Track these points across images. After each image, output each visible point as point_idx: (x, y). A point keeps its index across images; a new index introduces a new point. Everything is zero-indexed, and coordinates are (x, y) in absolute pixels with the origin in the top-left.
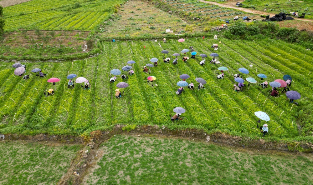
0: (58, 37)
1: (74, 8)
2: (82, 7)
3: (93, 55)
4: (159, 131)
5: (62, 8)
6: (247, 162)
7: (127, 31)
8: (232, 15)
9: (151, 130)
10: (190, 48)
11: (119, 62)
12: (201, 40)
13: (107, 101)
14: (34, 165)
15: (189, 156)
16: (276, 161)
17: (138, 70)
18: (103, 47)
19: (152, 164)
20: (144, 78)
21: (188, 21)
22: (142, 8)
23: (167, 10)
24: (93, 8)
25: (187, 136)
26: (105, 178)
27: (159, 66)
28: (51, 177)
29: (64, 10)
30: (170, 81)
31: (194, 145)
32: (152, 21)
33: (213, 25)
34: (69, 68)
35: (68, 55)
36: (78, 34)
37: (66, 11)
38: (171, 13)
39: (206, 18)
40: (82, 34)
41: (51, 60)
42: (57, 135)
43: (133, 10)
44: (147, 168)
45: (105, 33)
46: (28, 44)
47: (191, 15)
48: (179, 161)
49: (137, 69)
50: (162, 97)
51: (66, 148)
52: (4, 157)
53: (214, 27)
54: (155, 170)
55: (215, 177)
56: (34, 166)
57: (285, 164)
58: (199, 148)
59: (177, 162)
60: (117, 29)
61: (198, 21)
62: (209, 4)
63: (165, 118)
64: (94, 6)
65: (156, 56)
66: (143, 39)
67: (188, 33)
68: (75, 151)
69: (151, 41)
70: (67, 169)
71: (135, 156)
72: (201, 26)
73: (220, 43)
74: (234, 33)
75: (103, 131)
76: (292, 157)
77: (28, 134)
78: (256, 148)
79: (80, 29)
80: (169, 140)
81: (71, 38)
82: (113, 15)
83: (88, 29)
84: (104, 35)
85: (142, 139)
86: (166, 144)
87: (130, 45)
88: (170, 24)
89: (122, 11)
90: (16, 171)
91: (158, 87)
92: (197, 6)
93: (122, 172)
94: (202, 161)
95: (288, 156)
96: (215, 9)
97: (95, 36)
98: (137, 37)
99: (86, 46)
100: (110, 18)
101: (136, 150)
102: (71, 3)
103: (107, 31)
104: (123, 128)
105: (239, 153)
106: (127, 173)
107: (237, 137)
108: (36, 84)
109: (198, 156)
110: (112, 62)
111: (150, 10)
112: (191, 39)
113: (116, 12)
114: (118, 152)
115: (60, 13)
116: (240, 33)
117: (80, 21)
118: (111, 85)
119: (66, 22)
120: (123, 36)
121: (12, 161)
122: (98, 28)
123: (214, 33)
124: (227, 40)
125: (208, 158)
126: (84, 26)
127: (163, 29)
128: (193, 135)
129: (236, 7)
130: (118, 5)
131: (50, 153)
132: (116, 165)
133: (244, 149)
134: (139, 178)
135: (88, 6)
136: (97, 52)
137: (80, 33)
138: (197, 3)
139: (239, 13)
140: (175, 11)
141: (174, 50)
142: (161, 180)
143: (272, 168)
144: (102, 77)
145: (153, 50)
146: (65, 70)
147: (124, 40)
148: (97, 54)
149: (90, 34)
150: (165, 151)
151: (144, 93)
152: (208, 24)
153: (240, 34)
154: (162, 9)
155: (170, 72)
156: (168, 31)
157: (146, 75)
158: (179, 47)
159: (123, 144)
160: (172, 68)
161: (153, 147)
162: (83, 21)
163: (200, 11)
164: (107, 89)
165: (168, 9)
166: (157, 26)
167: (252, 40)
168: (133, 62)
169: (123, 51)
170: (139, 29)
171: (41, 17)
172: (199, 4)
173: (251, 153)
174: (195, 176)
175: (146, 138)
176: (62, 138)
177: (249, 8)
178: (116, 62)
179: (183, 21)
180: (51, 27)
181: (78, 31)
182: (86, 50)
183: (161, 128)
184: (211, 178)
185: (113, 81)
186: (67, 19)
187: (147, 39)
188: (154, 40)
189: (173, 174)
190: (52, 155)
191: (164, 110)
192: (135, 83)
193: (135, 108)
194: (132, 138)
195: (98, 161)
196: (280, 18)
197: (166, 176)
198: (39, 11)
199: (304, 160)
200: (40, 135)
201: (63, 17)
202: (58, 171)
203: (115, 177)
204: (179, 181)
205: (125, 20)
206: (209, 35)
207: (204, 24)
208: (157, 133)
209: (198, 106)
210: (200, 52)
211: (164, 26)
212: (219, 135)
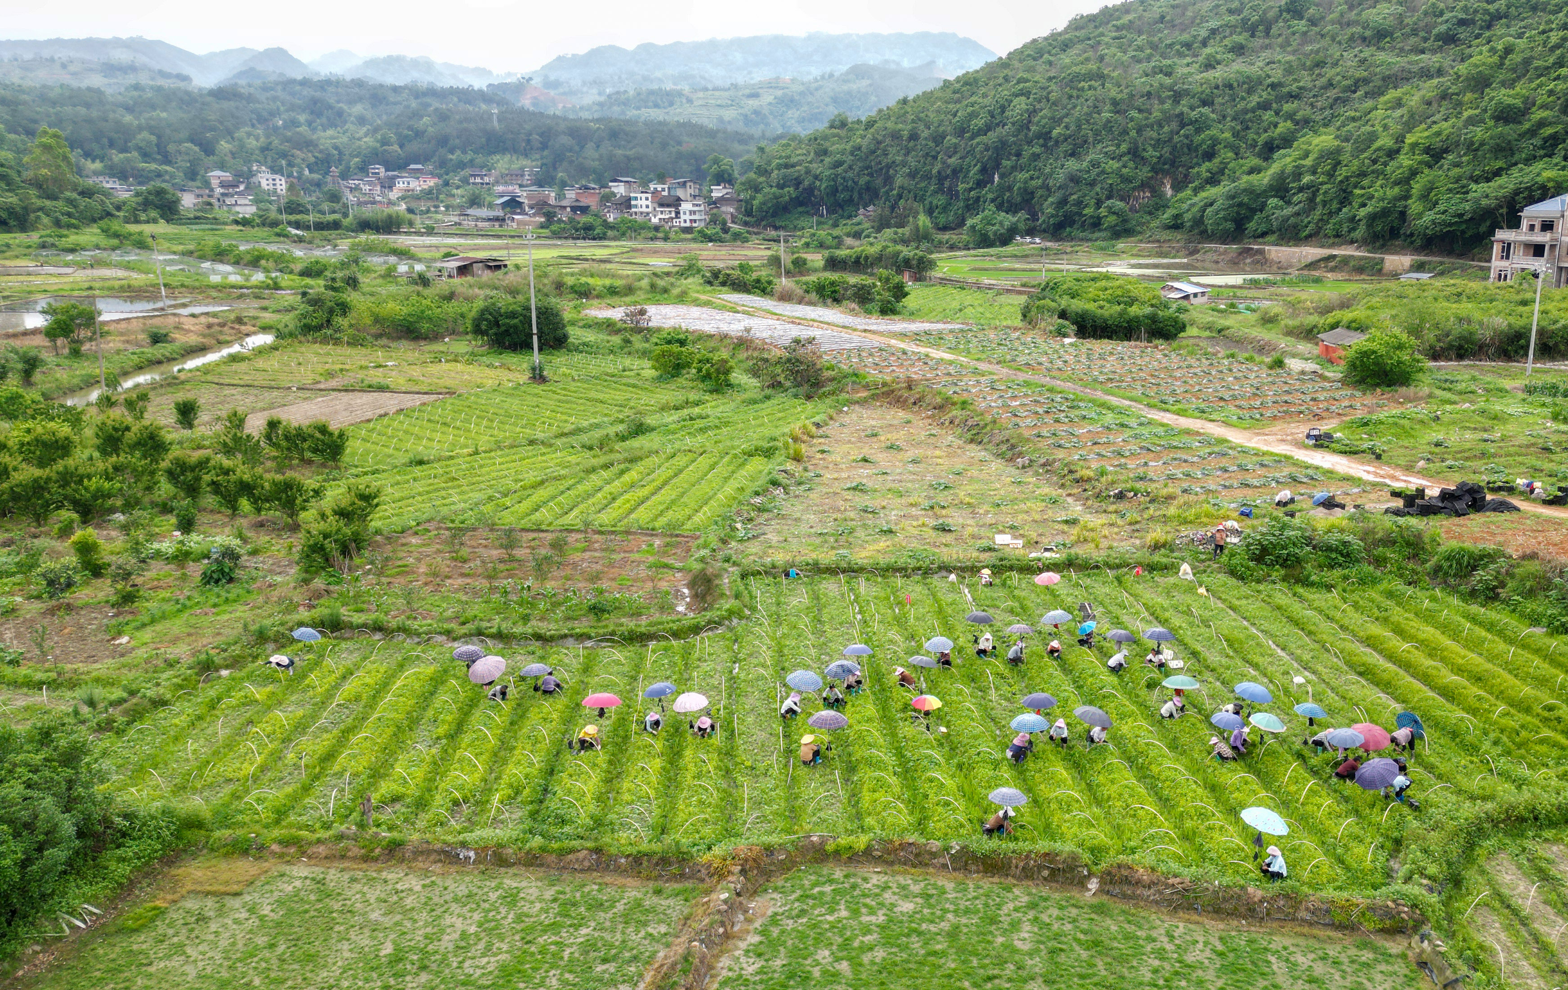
0: (577, 556)
1: (623, 439)
2: (654, 434)
3: (719, 624)
4: (942, 860)
5: (571, 433)
6: (1200, 946)
7: (843, 538)
8: (1274, 484)
9: (917, 855)
10: (1082, 608)
11: (813, 652)
12: (1129, 579)
13: (775, 772)
14: (577, 927)
15: (1027, 927)
16: (1285, 948)
17: (879, 680)
18: (752, 597)
19: (914, 938)
20: (900, 705)
21: (1090, 503)
22: (907, 441)
23: (1009, 454)
24: (700, 438)
25: (1027, 877)
26: (779, 963)
27: (958, 666)
28: (627, 955)
29: (583, 446)
30: (992, 720)
31: (1046, 900)
32: (942, 498)
33: (1186, 522)
34: (638, 668)
35: (629, 624)
36: (651, 545)
37: (591, 448)
38: (1024, 467)
39: (1164, 492)
40: (667, 545)
41: (571, 640)
42: (628, 856)
43: (866, 451)
44: (899, 946)
45: (756, 542)
46: (469, 581)
47: (1103, 479)
48: (995, 936)
49: (878, 677)
50: (960, 766)
51: (658, 892)
52: (486, 906)
53: (1187, 531)
54: (923, 952)
55: (1095, 975)
56: (576, 930)
57: (1312, 956)
58: (1061, 908)
59: (990, 938)
60: (804, 528)
61: (1128, 505)
62: (1188, 432)
63: (962, 826)
64: (702, 430)
65: (949, 630)
66: (905, 569)
67: (1081, 551)
68: (686, 900)
69: (936, 577)
70: (670, 939)
71: (865, 919)
72: (1137, 527)
73: (1201, 596)
74: (1259, 559)
75: (769, 850)
76: (1341, 940)
77: (543, 849)
78: (1233, 914)
79: (657, 524)
80: (971, 886)
81: (625, 560)
82: (785, 472)
83: (689, 525)
84: (754, 550)
85: (884, 878)
86: (960, 895)
87: (852, 590)
88: (1017, 512)
89: (823, 452)
90: (529, 938)
91: (947, 736)
92: (1136, 437)
93: (827, 953)
94: (1063, 939)
95: (1329, 938)
96: (1210, 454)
97: (720, 555)
98: (883, 561)
99: (686, 591)
100: (775, 483)
101: (866, 906)
102: (606, 415)
103: (762, 538)
104: (830, 847)
105: (1181, 925)
106: (840, 955)
107: (1178, 880)
108: (534, 716)
109: (1056, 927)
110: (786, 651)
111: (938, 453)
112: (1089, 576)
113: (797, 459)
114: (813, 907)
115: (569, 458)
116: (1286, 560)
117: (653, 494)
118: (786, 726)
119: (600, 495)
120: (827, 557)
121: (511, 916)
122: (726, 521)
123: (1186, 554)
124: (1233, 581)
125: (1083, 932)
126: (671, 512)
127: (983, 532)
128: (1046, 873)
129: (1306, 447)
130: (805, 427)
131: (613, 902)
132: (808, 936)
133: (1200, 915)
134: (875, 968)
135: (681, 429)
136: (731, 613)
137: (657, 542)
138: (1141, 424)
139: (1307, 476)
140: (1042, 461)
141: (1017, 615)
142: (939, 973)
143: (1268, 962)
144: (753, 700)
145: (940, 611)
146: (624, 675)
147: (832, 571)
148: (731, 620)
149: (698, 548)
150: (955, 911)
151: (899, 753)
152: (1165, 520)
153: (1284, 562)
154: (990, 446)
155: (997, 689)
156: (1002, 539)
157: (911, 696)
158: (1038, 605)
159: (828, 888)
160: (1003, 677)
161: (919, 900)
162: (667, 494)
163: (1146, 464)
164: (773, 739)
165: (1013, 447)
166: (961, 521)
167: (1329, 587)
168: (863, 651)
169: (825, 611)
170: (891, 531)
171: (494, 474)
172: (1145, 431)
173: (1216, 927)
174: (1037, 970)
175: (901, 879)
176: (645, 864)
177: (1356, 453)
178: (802, 649)
179: (1070, 500)
180: (544, 515)
181: (651, 532)
182: (689, 607)
183: (947, 849)
184: (1082, 977)
185: (791, 711)
186: (599, 483)
187: (919, 569)
188: (944, 574)
189: (975, 962)
190: (620, 907)
191: (960, 804)
192: (869, 720)
193: (866, 797)
194: (855, 875)
195: (757, 924)
196: (1460, 505)
197: (953, 966)
198: (480, 449)
199: (1375, 950)
200: (581, 855)
201: (582, 475)
202: (646, 942)
203: (808, 962)
204: (990, 979)
205: (835, 494)
206: (1164, 560)
207: (1152, 518)
208: (935, 867)
209: (1077, 795)
210: (1117, 622)
211: (990, 519)
212: (1125, 872)
